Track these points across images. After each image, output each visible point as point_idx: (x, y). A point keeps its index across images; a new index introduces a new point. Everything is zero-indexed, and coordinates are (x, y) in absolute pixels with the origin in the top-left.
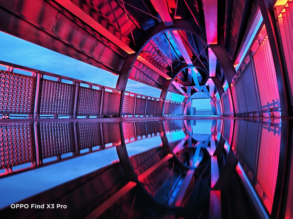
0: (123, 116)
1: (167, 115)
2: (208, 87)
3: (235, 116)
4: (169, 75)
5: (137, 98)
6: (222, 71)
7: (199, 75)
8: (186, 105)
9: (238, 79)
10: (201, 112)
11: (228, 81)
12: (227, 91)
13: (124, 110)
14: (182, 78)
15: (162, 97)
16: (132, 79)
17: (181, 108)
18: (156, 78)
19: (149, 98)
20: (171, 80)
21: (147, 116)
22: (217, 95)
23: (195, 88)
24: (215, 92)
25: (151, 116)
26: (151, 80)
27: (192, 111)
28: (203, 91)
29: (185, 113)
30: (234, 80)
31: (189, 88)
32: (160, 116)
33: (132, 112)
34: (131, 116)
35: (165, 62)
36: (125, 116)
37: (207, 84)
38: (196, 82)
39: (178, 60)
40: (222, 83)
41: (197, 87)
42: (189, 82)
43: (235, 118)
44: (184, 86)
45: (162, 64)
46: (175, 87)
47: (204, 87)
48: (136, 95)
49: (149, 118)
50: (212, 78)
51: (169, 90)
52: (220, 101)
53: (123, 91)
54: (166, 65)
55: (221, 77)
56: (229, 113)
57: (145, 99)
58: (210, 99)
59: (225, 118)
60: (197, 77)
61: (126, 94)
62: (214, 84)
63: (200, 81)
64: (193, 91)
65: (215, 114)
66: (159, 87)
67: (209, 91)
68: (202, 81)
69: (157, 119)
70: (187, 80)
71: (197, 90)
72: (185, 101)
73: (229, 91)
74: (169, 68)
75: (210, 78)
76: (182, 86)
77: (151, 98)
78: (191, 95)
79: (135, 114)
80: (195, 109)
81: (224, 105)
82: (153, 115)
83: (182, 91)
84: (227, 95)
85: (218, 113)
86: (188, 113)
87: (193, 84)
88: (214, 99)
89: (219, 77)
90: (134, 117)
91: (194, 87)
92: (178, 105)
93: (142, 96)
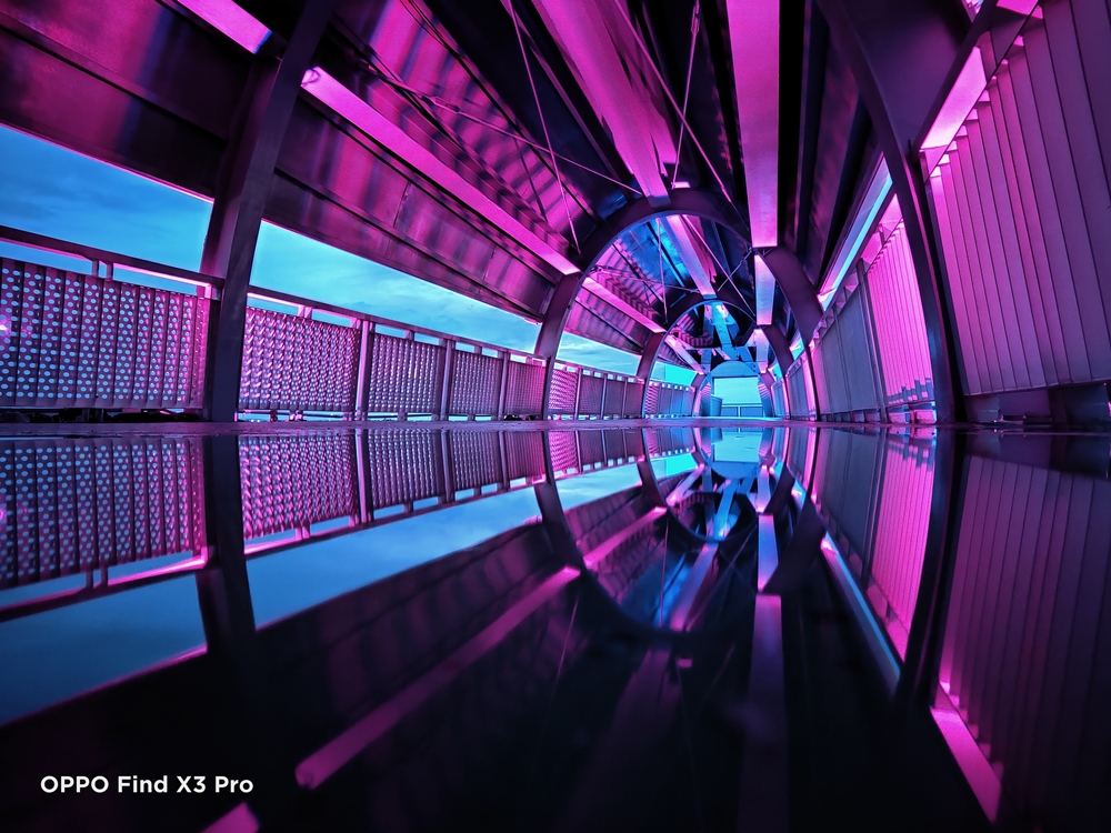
0: (549, 417)
1: (652, 416)
2: (753, 351)
3: (819, 418)
4: (659, 321)
5: (583, 376)
6: (789, 311)
7: (732, 321)
8: (700, 392)
9: (829, 330)
10: (734, 409)
11: (802, 336)
12: (800, 358)
13: (552, 404)
14: (689, 330)
15: (642, 374)
16: (571, 331)
17: (687, 399)
18: (628, 328)
19: (610, 377)
20: (664, 333)
21: (605, 418)
22: (775, 368)
23: (722, 354)
24: (770, 363)
25: (616, 417)
26: (616, 335)
27: (713, 408)
28: (740, 359)
29: (697, 410)
30: (819, 331)
31: (706, 353)
32: (637, 418)
33: (570, 409)
34: (568, 417)
35: (649, 292)
36: (556, 417)
37: (750, 343)
38: (724, 337)
39: (679, 285)
40: (789, 340)
41: (726, 351)
42: (706, 337)
43: (820, 424)
44: (695, 347)
45: (643, 298)
46: (671, 349)
47: (744, 351)
48: (581, 369)
49: (611, 423)
50: (764, 327)
51: (658, 357)
52: (783, 384)
53: (550, 360)
54: (652, 299)
55: (785, 326)
56: (804, 413)
57: (602, 379)
58: (756, 380)
59: (795, 424)
60: (728, 326)
61: (557, 366)
62: (767, 343)
63: (734, 336)
64: (717, 360)
65: (771, 415)
66: (636, 349)
67: (755, 360)
68: (738, 335)
69: (632, 423)
70: (701, 333)
71: (727, 358)
72: (697, 383)
73: (804, 357)
74: (658, 305)
75: (758, 327)
76: (689, 347)
77: (616, 375)
78: (712, 368)
79: (578, 414)
80: (720, 401)
81: (793, 393)
82: (620, 414)
83: (690, 360)
84: (801, 368)
85: (777, 410)
86: (704, 412)
87: (717, 343)
88: (766, 379)
89: (781, 326)
90: (573, 420)
91: (718, 349)
92: (680, 392)
93: (594, 370)
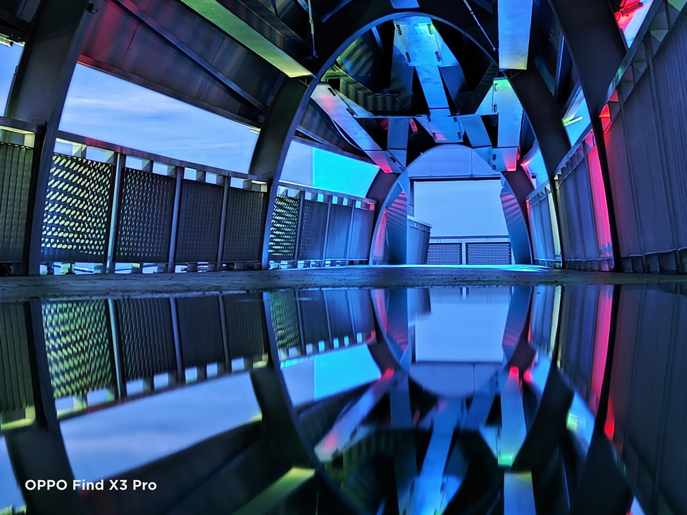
0: (43, 269)
1: (284, 265)
2: (491, 123)
3: (618, 268)
4: (298, 53)
5: (125, 172)
6: (561, 44)
7: (450, 59)
8: (383, 211)
9: (638, 86)
10: (454, 248)
11: (587, 96)
12: (582, 141)
13: (51, 237)
14: (362, 74)
15: (262, 169)
17: (356, 227)
18: (229, 66)
19: (191, 174)
20: (308, 79)
21: (178, 269)
22: (536, 163)
23: (430, 128)
24: (524, 151)
25: (204, 266)
26: (201, 78)
27: (412, 244)
28: (466, 142)
29: (378, 250)
30: (619, 88)
31: (399, 126)
32: (250, 268)
33: (95, 247)
34: (89, 267)
36: (61, 269)
37: (485, 108)
38: (434, 92)
40: (562, 104)
41: (439, 122)
42: (398, 92)
43: (621, 279)
44: (375, 112)
46: (325, 117)
47: (472, 123)
48: (121, 153)
49: (192, 281)
50: (512, 75)
51: (297, 133)
52: (550, 196)
53: (47, 130)
55: (553, 72)
56: (591, 253)
57: (169, 179)
58: (497, 186)
59: (574, 279)
60: (439, 68)
61: (61, 146)
62: (519, 109)
63: (454, 90)
64: (421, 143)
65: (525, 259)
66: (246, 114)
67: (495, 145)
68: (463, 89)
69: (234, 283)
70: (388, 82)
71: (440, 138)
72: (378, 189)
73: (592, 144)
74: (295, 17)
75: (500, 74)
76: (361, 113)
77: (203, 169)
78: (410, 159)
79: (116, 259)
80: (426, 230)
81: (569, 215)
82: (213, 260)
83: (364, 141)
84: (585, 162)
85: (541, 255)
86: (394, 254)
87: (419, 105)
88: (518, 182)
89: (546, 74)
90: (108, 273)
91: (422, 119)
92: (339, 210)
93: (152, 158)
